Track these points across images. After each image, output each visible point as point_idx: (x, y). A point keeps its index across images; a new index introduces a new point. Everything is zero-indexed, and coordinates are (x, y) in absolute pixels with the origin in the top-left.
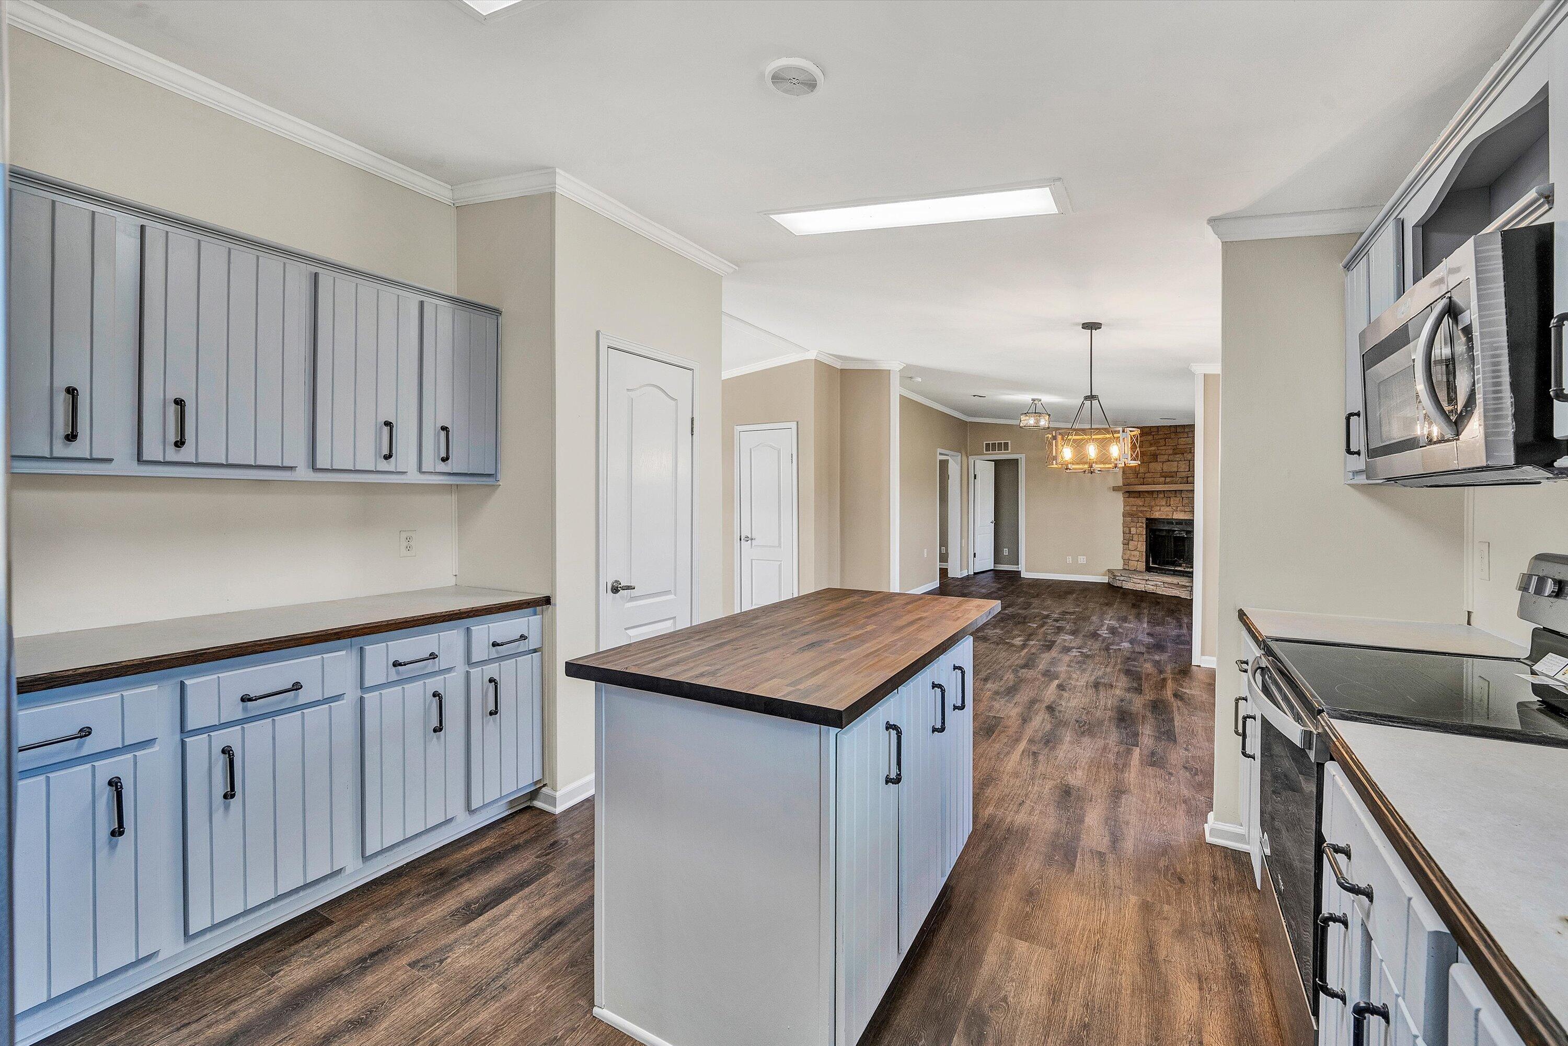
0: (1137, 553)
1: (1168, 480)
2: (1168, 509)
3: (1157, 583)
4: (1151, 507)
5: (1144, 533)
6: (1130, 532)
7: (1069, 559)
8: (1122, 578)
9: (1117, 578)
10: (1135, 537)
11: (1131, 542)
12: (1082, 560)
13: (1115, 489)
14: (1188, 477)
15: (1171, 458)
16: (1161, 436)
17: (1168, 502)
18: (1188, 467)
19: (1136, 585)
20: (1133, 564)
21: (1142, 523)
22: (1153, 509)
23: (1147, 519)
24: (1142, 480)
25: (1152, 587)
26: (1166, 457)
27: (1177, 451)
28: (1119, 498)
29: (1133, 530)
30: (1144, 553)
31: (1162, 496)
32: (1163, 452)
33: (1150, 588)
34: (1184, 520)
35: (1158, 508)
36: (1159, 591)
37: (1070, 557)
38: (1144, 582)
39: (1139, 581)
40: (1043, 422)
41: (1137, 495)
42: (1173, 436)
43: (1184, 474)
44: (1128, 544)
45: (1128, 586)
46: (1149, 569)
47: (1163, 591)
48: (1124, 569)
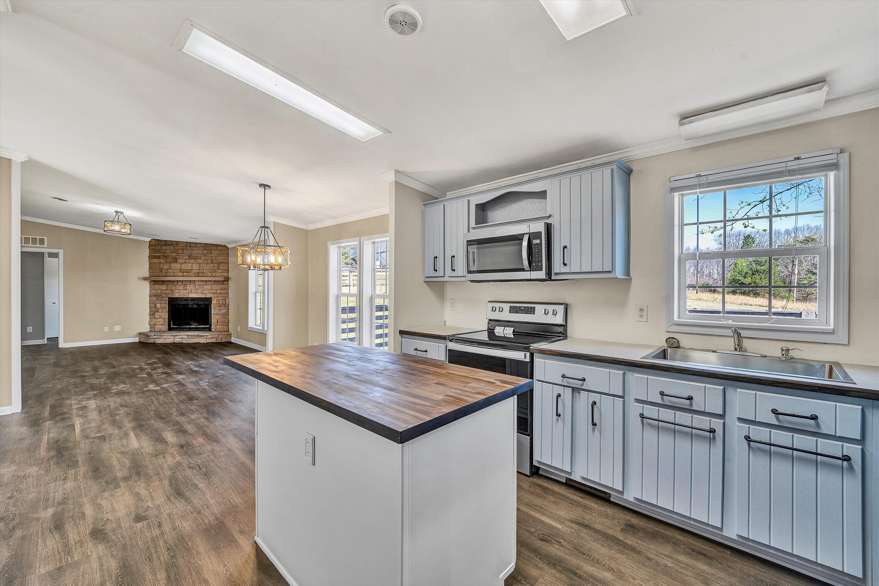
0: (161, 320)
1: (185, 274)
2: (185, 291)
3: (183, 336)
4: (172, 291)
5: (167, 307)
6: (156, 307)
7: (106, 329)
8: (155, 337)
9: (151, 337)
10: (160, 310)
11: (156, 314)
12: (117, 328)
13: (145, 279)
14: (199, 273)
15: (187, 261)
16: (181, 248)
17: (185, 287)
18: (199, 267)
19: (166, 340)
20: (158, 327)
21: (165, 300)
22: (174, 292)
23: (169, 298)
24: (165, 273)
25: (179, 340)
26: (184, 260)
27: (191, 257)
28: (146, 285)
29: (158, 306)
30: (167, 320)
31: (181, 283)
32: (182, 257)
33: (178, 340)
34: (197, 298)
35: (178, 291)
36: (184, 341)
37: (107, 328)
38: (173, 337)
39: (169, 337)
40: (127, 230)
41: (162, 283)
42: (188, 248)
43: (196, 271)
44: (154, 315)
45: (158, 341)
46: (170, 329)
47: (187, 341)
48: (151, 331)
